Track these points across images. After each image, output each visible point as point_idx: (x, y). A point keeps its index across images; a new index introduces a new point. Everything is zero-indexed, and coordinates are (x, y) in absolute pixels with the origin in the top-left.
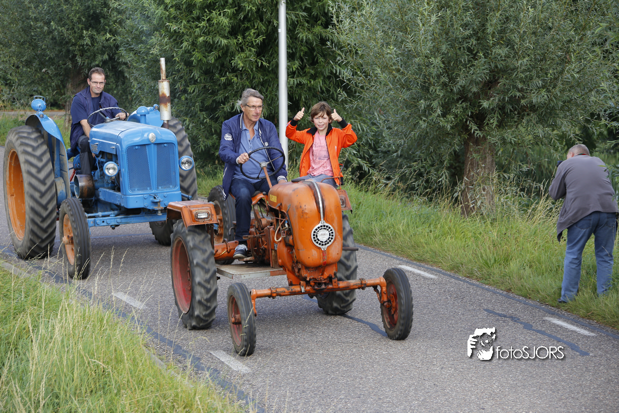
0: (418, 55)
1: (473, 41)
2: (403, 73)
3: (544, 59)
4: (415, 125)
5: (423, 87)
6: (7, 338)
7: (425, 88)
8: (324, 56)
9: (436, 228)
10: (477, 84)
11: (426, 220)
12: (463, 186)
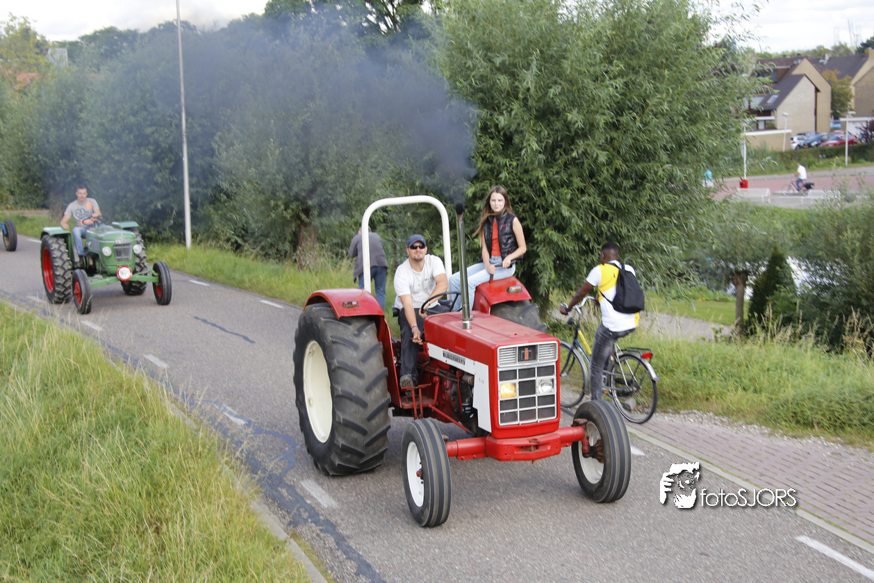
0: (269, 173)
1: (302, 166)
2: (260, 185)
3: (343, 176)
4: (268, 216)
5: (272, 193)
6: (14, 350)
7: (274, 193)
8: (212, 175)
9: (282, 277)
10: (305, 191)
11: (276, 273)
12: (298, 253)
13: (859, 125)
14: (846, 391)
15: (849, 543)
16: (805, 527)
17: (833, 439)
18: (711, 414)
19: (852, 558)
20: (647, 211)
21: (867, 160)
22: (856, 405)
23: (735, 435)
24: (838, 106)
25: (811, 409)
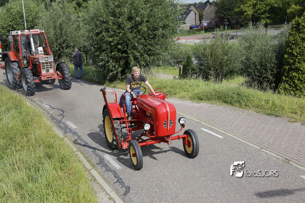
1: (60, 35)
3: (72, 38)
5: (52, 43)
7: (53, 43)
10: (62, 42)
12: (60, 59)
13: (207, 23)
14: (211, 90)
15: (214, 129)
16: (203, 126)
17: (208, 103)
18: (177, 98)
19: (215, 133)
20: (157, 44)
21: (209, 32)
22: (214, 94)
23: (183, 103)
24: (201, 18)
25: (202, 95)
